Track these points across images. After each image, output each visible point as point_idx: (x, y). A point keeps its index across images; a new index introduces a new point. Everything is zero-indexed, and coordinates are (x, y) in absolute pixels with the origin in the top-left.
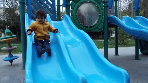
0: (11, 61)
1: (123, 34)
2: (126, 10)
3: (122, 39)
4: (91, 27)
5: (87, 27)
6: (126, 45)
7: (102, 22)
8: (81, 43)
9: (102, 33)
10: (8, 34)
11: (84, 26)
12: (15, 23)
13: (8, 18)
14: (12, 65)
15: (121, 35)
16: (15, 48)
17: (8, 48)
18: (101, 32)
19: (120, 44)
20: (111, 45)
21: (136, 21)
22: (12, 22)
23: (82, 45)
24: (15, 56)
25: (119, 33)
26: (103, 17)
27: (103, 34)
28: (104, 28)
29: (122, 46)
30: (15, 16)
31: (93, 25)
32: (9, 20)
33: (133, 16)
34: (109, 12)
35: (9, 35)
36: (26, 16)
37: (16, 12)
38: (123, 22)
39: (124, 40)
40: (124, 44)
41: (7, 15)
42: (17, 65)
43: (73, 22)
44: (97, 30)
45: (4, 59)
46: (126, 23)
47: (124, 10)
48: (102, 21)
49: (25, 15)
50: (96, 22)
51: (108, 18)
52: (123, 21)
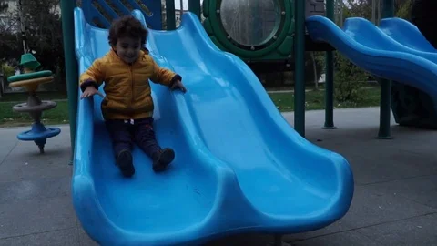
0: (41, 142)
1: (348, 72)
2: (361, 5)
3: (345, 84)
4: (257, 48)
5: (249, 48)
6: (358, 102)
7: (290, 35)
8: (229, 88)
9: (288, 65)
10: (30, 66)
11: (241, 46)
12: (49, 41)
13: (32, 28)
14: (42, 151)
15: (344, 74)
16: (51, 107)
17: (31, 105)
18: (286, 62)
19: (340, 101)
20: (316, 102)
21: (384, 32)
22: (42, 38)
23: (233, 95)
24: (52, 130)
25: (339, 70)
26: (293, 20)
27: (293, 68)
28: (294, 51)
29: (347, 104)
30: (51, 22)
31: (265, 41)
32: (34, 31)
33: (377, 18)
34: (309, 8)
35: (32, 70)
36: (78, 14)
37: (52, 10)
38: (348, 35)
39: (353, 88)
40: (352, 100)
41: (29, 17)
42: (56, 153)
43: (210, 35)
44: (275, 57)
45: (21, 136)
46: (356, 38)
47: (356, 4)
48: (290, 31)
49: (75, 13)
50: (272, 35)
51: (307, 23)
52: (347, 31)
